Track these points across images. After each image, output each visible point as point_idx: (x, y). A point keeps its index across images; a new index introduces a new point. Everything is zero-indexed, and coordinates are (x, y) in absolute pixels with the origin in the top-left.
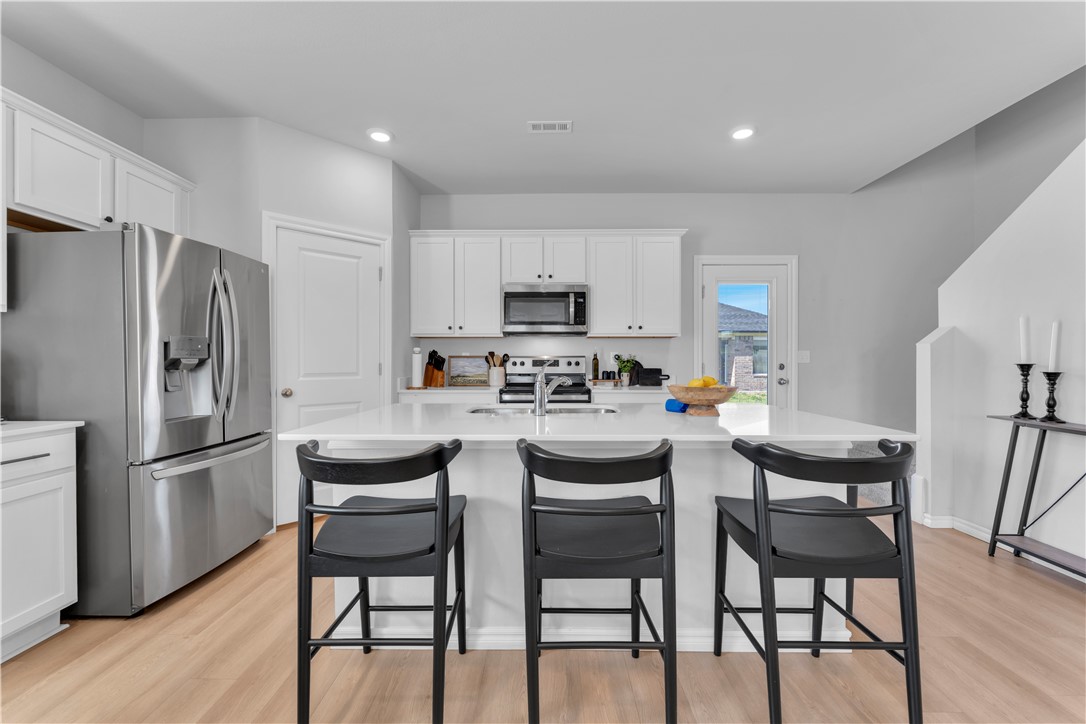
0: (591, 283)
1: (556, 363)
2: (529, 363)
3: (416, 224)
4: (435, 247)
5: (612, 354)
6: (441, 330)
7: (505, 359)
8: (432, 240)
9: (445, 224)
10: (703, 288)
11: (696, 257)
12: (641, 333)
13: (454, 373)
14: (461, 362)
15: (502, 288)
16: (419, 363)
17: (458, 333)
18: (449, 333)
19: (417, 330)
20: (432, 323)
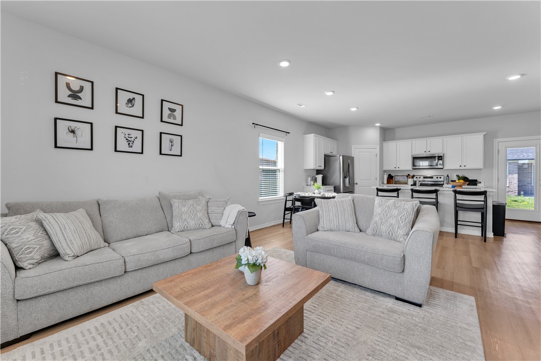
0: (445, 152)
1: (432, 178)
2: (422, 178)
3: (384, 140)
4: (391, 146)
5: (455, 175)
6: (392, 168)
7: (413, 177)
8: (389, 144)
9: (393, 139)
10: (498, 150)
11: (494, 140)
12: (465, 168)
13: (396, 180)
14: (398, 177)
15: (412, 156)
16: (386, 177)
17: (397, 169)
18: (395, 169)
19: (385, 168)
20: (390, 166)
